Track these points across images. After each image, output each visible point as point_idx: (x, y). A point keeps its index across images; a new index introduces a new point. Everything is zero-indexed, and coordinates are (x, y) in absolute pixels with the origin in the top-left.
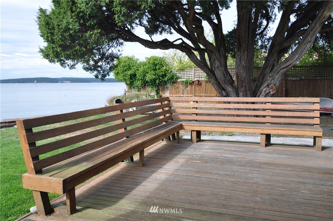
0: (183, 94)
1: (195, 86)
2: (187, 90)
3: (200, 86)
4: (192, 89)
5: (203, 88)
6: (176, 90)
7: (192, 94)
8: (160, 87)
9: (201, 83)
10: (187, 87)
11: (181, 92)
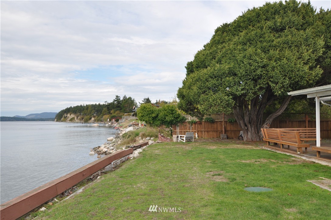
0: (189, 130)
1: (198, 124)
2: (192, 127)
3: (201, 125)
4: (195, 126)
5: (203, 126)
6: (185, 128)
7: (195, 130)
8: (172, 125)
9: (202, 123)
10: (192, 125)
11: (188, 128)
